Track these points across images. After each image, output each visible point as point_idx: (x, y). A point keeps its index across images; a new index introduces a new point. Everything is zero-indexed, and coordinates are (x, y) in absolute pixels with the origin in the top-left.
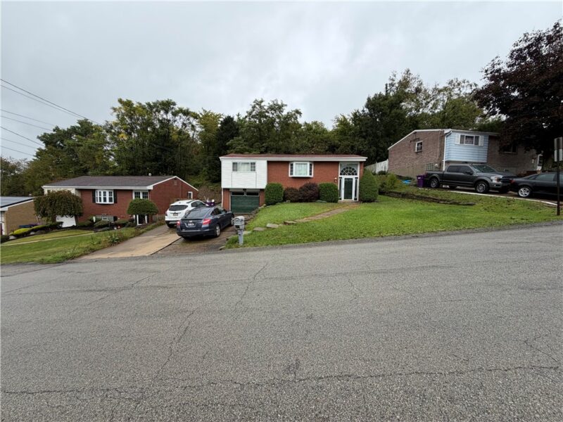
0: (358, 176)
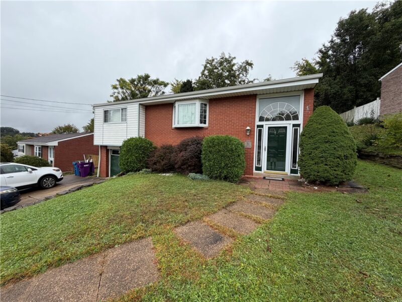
0: (300, 121)
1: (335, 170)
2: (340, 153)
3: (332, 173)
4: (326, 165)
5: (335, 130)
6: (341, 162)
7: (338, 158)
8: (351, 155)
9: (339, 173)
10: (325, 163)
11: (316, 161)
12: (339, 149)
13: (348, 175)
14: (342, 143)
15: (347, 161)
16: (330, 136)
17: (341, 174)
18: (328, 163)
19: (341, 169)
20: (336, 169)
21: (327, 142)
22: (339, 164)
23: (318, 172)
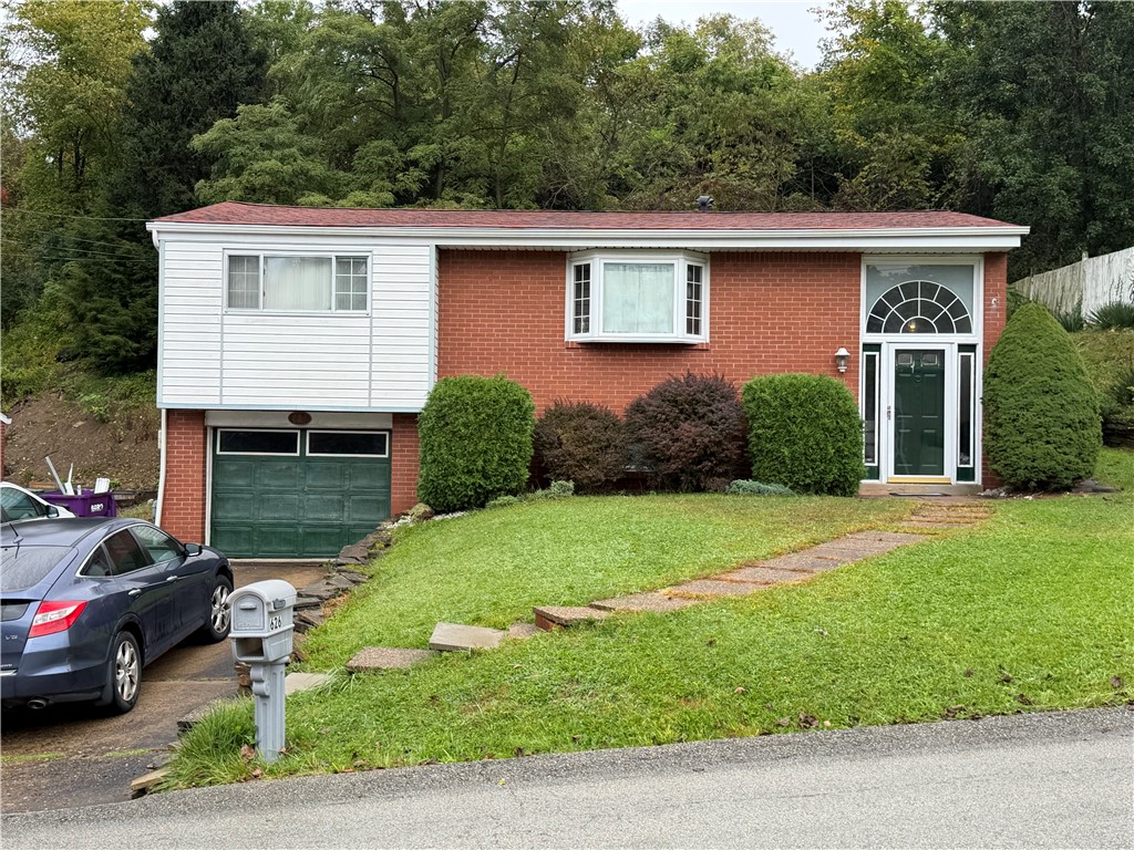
0: (976, 336)
1: (1065, 454)
2: (1072, 416)
3: (1059, 458)
4: (1048, 442)
5: (1061, 367)
6: (1074, 436)
7: (1070, 426)
8: (1091, 419)
9: (1072, 458)
10: (1045, 439)
11: (1029, 434)
12: (1069, 407)
13: (1088, 461)
14: (1074, 395)
15: (1085, 432)
16: (1052, 378)
17: (1076, 460)
18: (1052, 439)
19: (1075, 451)
20: (1067, 450)
21: (1047, 392)
22: (1071, 439)
23: (1033, 461)
